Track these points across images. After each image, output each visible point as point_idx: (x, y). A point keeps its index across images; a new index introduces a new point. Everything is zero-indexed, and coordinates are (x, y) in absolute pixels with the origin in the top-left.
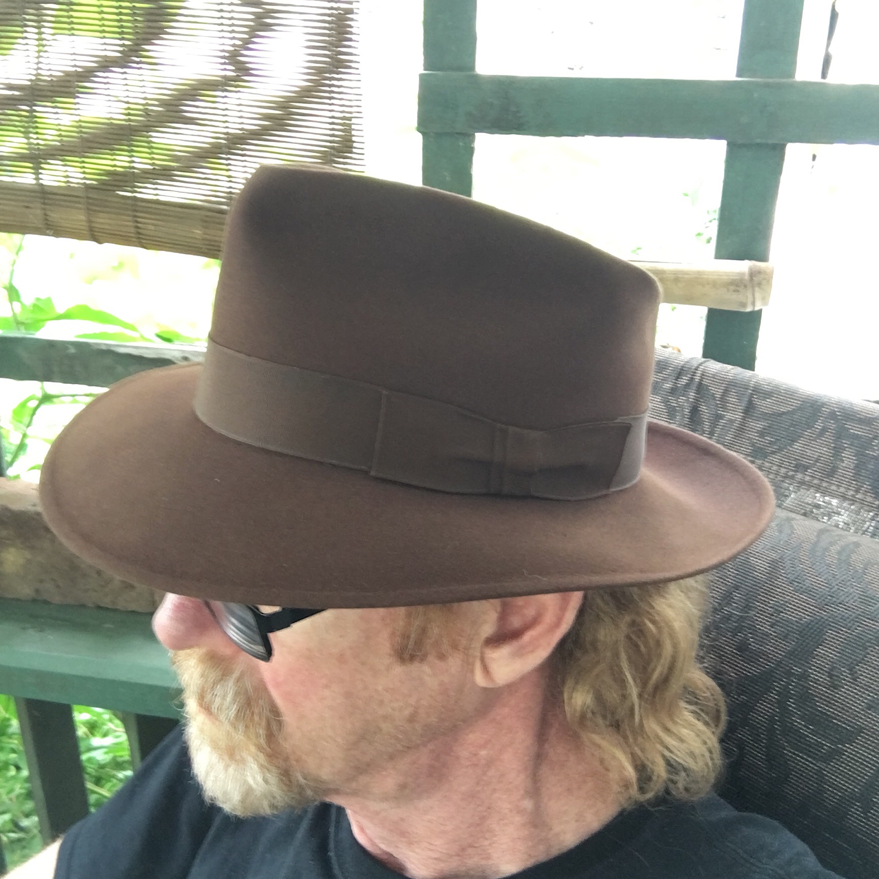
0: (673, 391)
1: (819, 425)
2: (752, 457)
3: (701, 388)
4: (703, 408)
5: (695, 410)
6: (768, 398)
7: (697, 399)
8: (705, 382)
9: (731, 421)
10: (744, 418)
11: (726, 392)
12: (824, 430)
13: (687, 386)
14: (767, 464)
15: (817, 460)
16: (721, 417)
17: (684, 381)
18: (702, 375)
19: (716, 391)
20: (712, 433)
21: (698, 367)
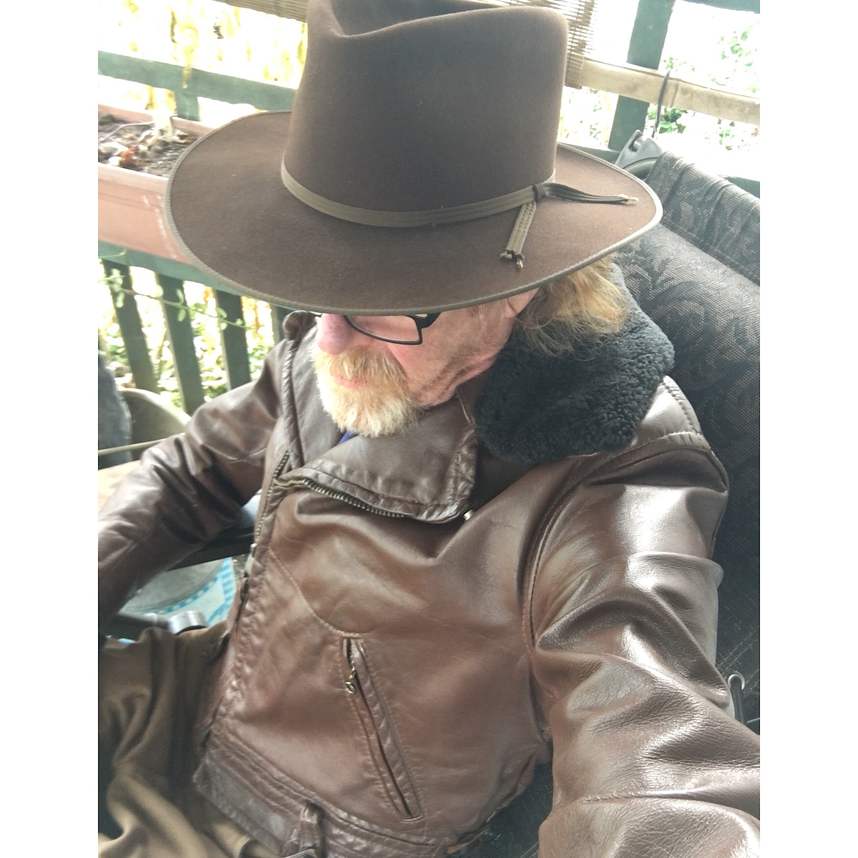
0: (700, 204)
3: (719, 206)
4: (718, 220)
5: (712, 221)
7: (714, 213)
8: (724, 202)
9: (732, 233)
11: (734, 212)
13: (711, 202)
16: (727, 230)
17: (709, 198)
18: (722, 196)
19: (729, 210)
20: (718, 240)
21: (721, 189)
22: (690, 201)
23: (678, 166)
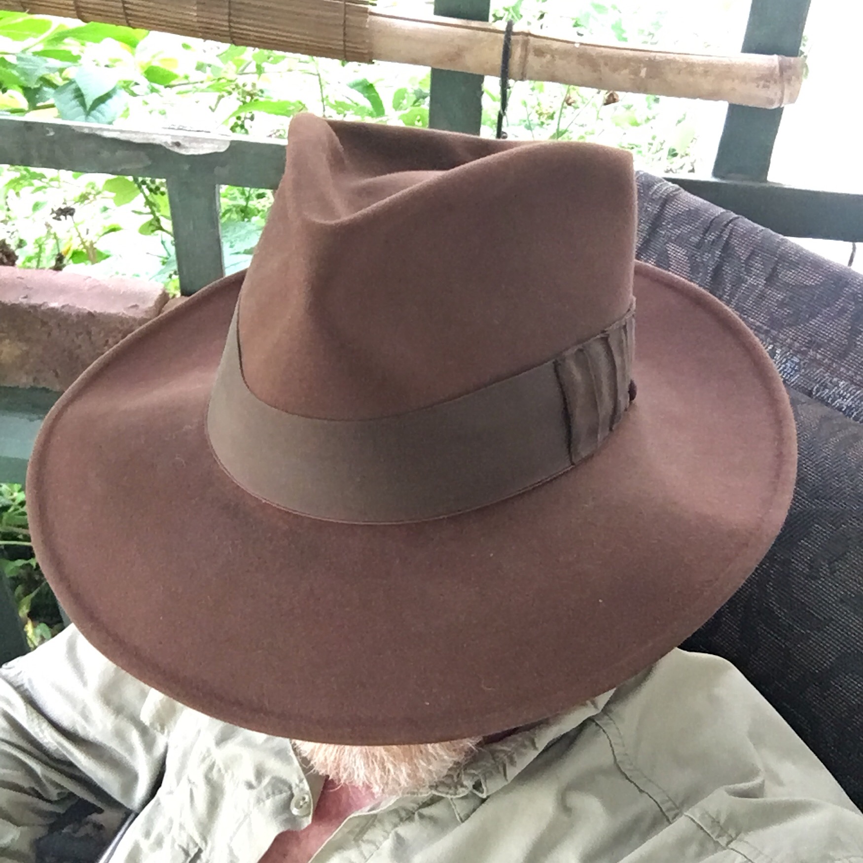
0: (699, 246)
1: (840, 304)
2: (768, 326)
3: (727, 247)
4: (727, 268)
5: (719, 270)
6: (794, 269)
7: (722, 259)
8: (734, 242)
9: (754, 287)
10: (766, 285)
11: (753, 253)
12: (843, 311)
13: (715, 242)
14: (781, 336)
15: (832, 340)
16: (745, 282)
17: (711, 237)
18: (731, 233)
19: (742, 253)
20: (732, 295)
21: (727, 224)
22: (680, 241)
23: (655, 192)
